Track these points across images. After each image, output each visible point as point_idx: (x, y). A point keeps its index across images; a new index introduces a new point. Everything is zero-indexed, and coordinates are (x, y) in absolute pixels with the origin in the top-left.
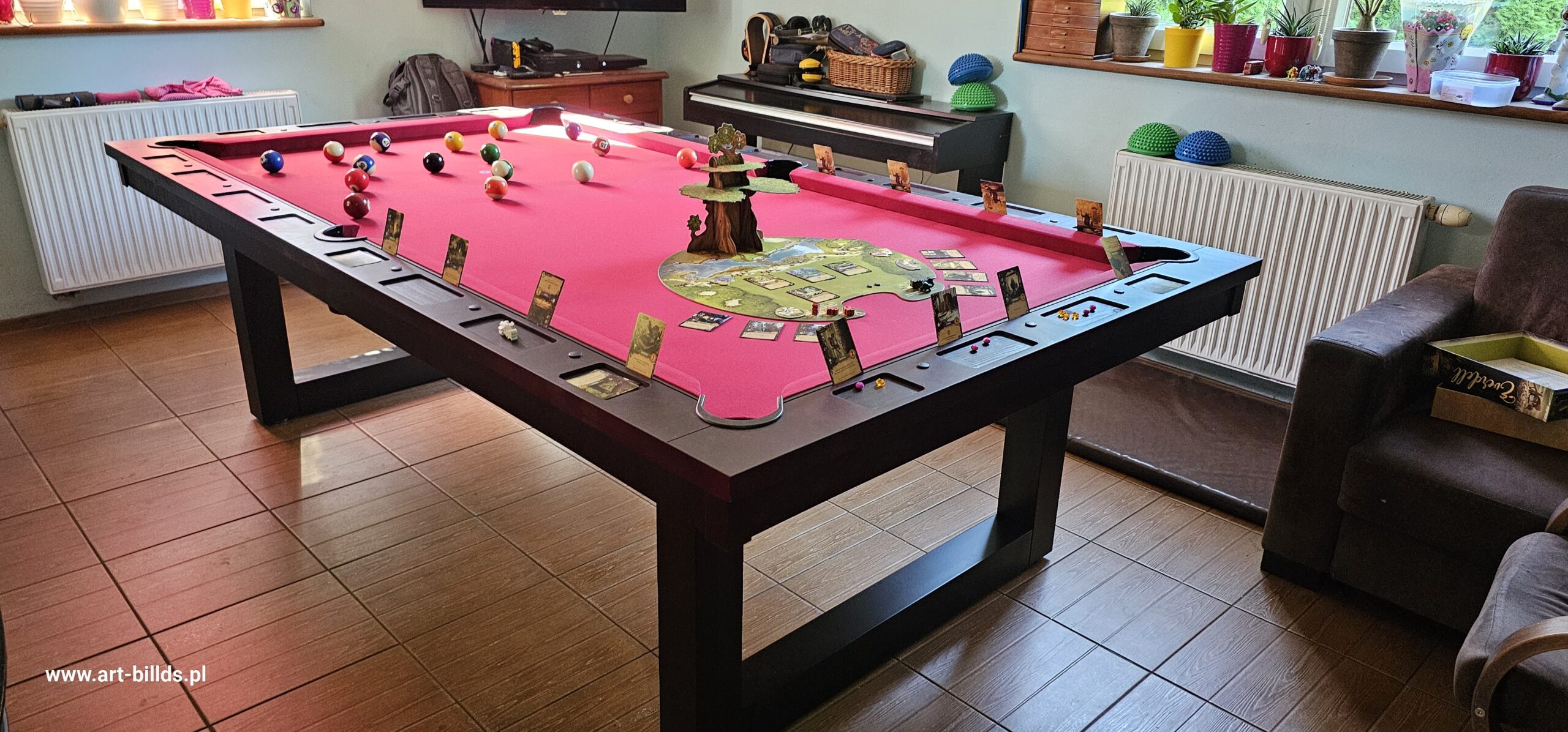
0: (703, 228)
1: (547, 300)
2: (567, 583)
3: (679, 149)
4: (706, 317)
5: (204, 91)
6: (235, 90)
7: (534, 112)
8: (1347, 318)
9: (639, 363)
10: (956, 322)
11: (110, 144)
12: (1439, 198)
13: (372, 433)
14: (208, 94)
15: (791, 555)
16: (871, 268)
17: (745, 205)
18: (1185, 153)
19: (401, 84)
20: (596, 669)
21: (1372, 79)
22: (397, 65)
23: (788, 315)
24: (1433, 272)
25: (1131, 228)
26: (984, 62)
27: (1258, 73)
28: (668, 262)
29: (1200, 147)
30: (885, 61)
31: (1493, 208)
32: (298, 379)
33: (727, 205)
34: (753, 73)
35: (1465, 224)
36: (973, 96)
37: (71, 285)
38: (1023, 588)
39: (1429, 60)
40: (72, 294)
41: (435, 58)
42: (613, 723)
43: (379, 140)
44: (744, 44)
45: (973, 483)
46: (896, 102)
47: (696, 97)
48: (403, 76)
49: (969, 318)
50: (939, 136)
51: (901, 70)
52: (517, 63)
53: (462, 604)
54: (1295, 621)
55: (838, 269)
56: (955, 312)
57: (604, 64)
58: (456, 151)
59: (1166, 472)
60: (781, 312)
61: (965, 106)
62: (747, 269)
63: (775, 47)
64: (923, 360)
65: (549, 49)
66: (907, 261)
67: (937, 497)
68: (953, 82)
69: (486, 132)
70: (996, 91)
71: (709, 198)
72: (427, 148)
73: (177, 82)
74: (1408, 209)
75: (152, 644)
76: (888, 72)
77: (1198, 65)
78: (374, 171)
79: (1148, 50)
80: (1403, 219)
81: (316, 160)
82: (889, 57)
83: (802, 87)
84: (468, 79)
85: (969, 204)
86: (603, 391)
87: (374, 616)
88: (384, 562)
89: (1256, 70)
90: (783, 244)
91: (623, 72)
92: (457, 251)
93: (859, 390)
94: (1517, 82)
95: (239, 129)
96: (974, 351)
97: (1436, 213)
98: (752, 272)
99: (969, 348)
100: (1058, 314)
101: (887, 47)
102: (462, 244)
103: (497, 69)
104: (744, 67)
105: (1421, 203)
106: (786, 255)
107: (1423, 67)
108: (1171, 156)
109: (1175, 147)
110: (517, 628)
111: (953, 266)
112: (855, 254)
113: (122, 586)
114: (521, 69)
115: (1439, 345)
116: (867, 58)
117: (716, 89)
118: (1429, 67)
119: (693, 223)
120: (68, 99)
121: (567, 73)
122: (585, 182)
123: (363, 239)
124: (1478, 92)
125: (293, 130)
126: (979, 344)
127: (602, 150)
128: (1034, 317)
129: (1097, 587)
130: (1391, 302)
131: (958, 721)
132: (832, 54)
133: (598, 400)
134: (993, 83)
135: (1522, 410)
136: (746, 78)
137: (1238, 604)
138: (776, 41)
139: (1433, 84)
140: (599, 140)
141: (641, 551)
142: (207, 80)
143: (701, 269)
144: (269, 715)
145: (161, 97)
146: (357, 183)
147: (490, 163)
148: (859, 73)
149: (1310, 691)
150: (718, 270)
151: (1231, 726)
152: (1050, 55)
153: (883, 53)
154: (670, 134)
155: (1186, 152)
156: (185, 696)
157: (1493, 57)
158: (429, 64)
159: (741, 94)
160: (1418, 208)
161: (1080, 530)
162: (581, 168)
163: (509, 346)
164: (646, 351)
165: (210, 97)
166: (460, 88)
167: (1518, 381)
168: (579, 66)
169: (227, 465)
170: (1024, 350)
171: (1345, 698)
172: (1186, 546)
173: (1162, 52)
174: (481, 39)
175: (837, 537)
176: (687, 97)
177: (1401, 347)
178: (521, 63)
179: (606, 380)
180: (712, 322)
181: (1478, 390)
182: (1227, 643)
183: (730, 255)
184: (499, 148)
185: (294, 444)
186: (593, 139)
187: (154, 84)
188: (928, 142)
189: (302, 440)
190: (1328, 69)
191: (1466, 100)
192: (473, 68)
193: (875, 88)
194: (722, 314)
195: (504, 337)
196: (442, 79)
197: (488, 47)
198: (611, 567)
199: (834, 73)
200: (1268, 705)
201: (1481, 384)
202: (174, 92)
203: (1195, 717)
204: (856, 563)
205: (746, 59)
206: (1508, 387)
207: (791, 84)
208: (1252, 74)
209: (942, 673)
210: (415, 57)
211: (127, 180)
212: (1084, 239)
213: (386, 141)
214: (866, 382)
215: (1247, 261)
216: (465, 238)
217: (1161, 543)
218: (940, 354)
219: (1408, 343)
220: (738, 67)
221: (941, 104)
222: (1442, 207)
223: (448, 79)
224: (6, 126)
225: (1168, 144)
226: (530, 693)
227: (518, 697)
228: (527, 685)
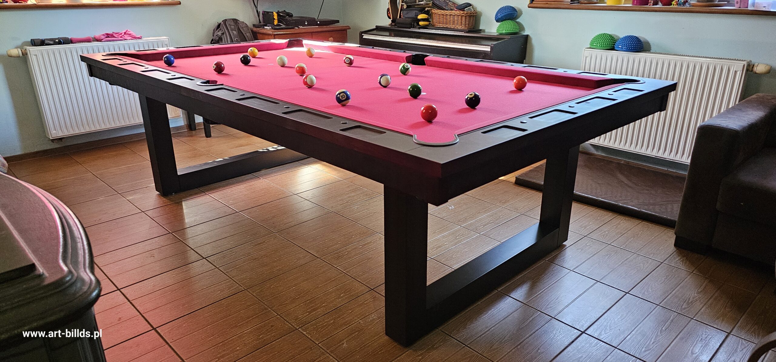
2: (325, 260)
5: (123, 37)
6: (138, 36)
7: (289, 41)
8: (716, 116)
11: (82, 55)
12: (754, 61)
13: (217, 198)
14: (125, 38)
15: (435, 246)
18: (620, 46)
19: (220, 33)
20: (346, 298)
21: (716, 3)
22: (217, 25)
24: (754, 96)
26: (513, 9)
27: (656, 5)
29: (628, 43)
30: (462, 12)
32: (179, 173)
34: (393, 24)
35: (768, 73)
36: (508, 27)
37: (60, 134)
38: (556, 257)
40: (61, 139)
41: (235, 21)
42: (359, 322)
44: (388, 10)
45: (522, 212)
46: (468, 32)
47: (366, 36)
48: (220, 29)
50: (493, 45)
51: (470, 16)
52: (276, 22)
53: (274, 271)
54: (695, 269)
57: (318, 22)
58: (254, 57)
59: (620, 204)
61: (504, 32)
63: (405, 10)
65: (290, 15)
67: (505, 219)
68: (497, 21)
70: (519, 23)
72: (240, 56)
73: (110, 32)
74: (738, 67)
75: (120, 293)
76: (464, 18)
77: (624, 4)
80: (736, 72)
82: (464, 11)
83: (419, 28)
84: (252, 31)
87: (231, 278)
88: (232, 254)
89: (656, 3)
91: (328, 26)
97: (753, 68)
101: (463, 5)
103: (266, 25)
104: (389, 21)
105: (745, 63)
108: (613, 49)
109: (614, 45)
110: (303, 281)
113: (101, 268)
114: (278, 25)
116: (453, 11)
117: (375, 32)
120: (57, 41)
121: (301, 27)
123: (221, 85)
125: (172, 49)
128: (572, 104)
129: (592, 256)
130: (732, 110)
131: (533, 317)
132: (435, 11)
134: (518, 20)
136: (389, 26)
137: (666, 261)
138: (405, 7)
139: (750, 2)
141: (361, 246)
142: (124, 31)
144: (184, 323)
145: (102, 39)
148: (448, 19)
149: (711, 298)
151: (672, 316)
152: (547, 4)
153: (460, 8)
154: (359, 47)
155: (621, 46)
156: (140, 316)
158: (232, 23)
159: (388, 34)
160: (744, 66)
161: (579, 231)
165: (126, 40)
166: (248, 35)
168: (306, 23)
169: (147, 214)
170: (571, 116)
171: (729, 302)
172: (634, 237)
174: (257, 11)
175: (457, 237)
176: (361, 36)
177: (747, 126)
178: (278, 23)
182: (663, 279)
185: (179, 204)
187: (98, 34)
188: (488, 49)
189: (183, 202)
191: (768, 9)
192: (254, 25)
193: (457, 26)
196: (239, 30)
197: (261, 15)
198: (346, 253)
199: (435, 20)
200: (689, 306)
202: (109, 37)
203: (654, 312)
204: (469, 249)
205: (390, 18)
207: (414, 27)
208: (654, 5)
209: (521, 296)
210: (226, 20)
211: (91, 74)
215: (669, 83)
217: (622, 236)
218: (531, 118)
219: (750, 125)
220: (387, 22)
221: (491, 32)
222: (756, 64)
223: (243, 32)
224: (27, 54)
225: (611, 43)
226: (314, 310)
227: (308, 312)
228: (312, 307)
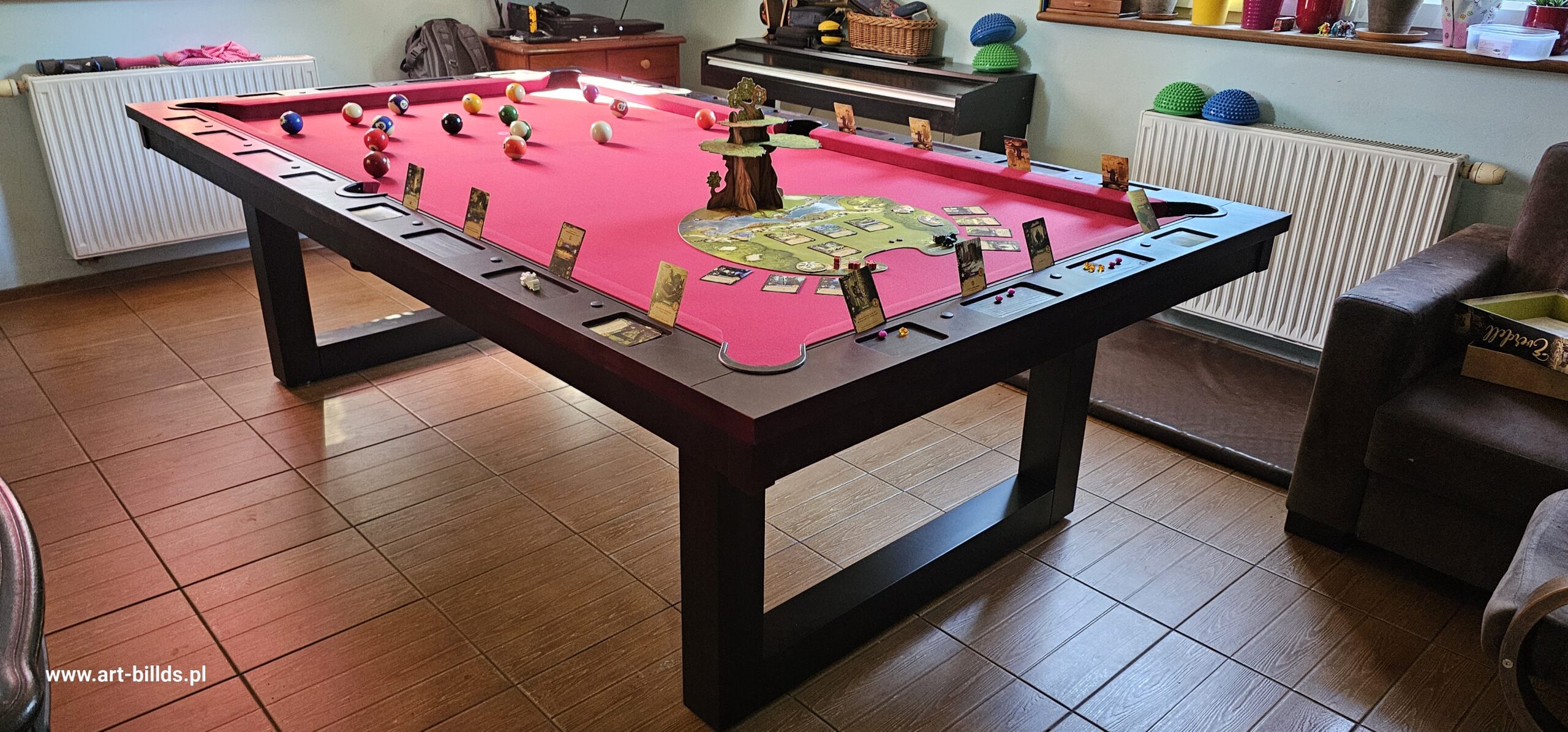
0: (723, 185)
1: (568, 251)
2: (589, 540)
3: (697, 109)
4: (727, 272)
5: (223, 56)
6: (253, 55)
7: (552, 75)
8: (1377, 276)
9: (662, 312)
10: (980, 273)
11: (130, 105)
12: (1472, 156)
13: (394, 396)
14: (226, 59)
15: (811, 514)
16: (892, 223)
17: (765, 161)
18: (1212, 112)
19: (418, 49)
20: (619, 623)
21: (1406, 34)
22: (414, 30)
23: (809, 269)
24: (1467, 231)
25: (1157, 184)
26: (1007, 21)
27: (1289, 30)
28: (688, 219)
29: (1228, 106)
30: (906, 22)
31: (1528, 165)
32: (320, 342)
33: (746, 160)
34: (771, 36)
35: (1500, 182)
36: (995, 57)
37: (94, 250)
38: (1045, 547)
39: (1466, 13)
40: (96, 259)
41: (451, 23)
42: (636, 675)
43: (397, 102)
44: (762, 7)
45: (994, 446)
46: (917, 64)
47: (713, 61)
48: (420, 41)
49: (995, 270)
50: (961, 97)
51: (922, 31)
52: (533, 28)
53: (486, 560)
54: (1318, 581)
55: (859, 225)
56: (979, 263)
57: (621, 28)
58: (474, 113)
59: (1189, 435)
60: (803, 267)
61: (987, 67)
62: (767, 225)
63: (794, 10)
64: (947, 310)
65: (565, 13)
66: (929, 218)
67: (957, 460)
68: (975, 43)
69: (504, 94)
70: (1018, 51)
71: (728, 153)
72: (444, 110)
73: (196, 47)
74: (1441, 168)
75: (182, 596)
76: (909, 33)
77: (1227, 23)
78: (392, 132)
79: (1176, 7)
80: (1436, 178)
81: (336, 121)
82: (910, 19)
83: (822, 50)
84: (485, 44)
85: (992, 162)
86: (626, 338)
87: (399, 571)
88: (408, 519)
89: (1287, 26)
90: (803, 201)
91: (640, 37)
92: (478, 203)
93: (882, 338)
94: (1556, 35)
95: (257, 91)
96: (998, 302)
97: (1470, 171)
98: (773, 229)
99: (993, 299)
100: (1084, 266)
101: (908, 7)
102: (483, 197)
103: (513, 33)
104: (762, 31)
105: (1454, 160)
106: (805, 212)
107: (1460, 21)
108: (1198, 115)
109: (1202, 107)
110: (541, 583)
111: (975, 222)
112: (876, 211)
113: (152, 541)
114: (537, 34)
115: (1471, 303)
116: (887, 19)
117: (734, 53)
118: (1466, 20)
119: (713, 180)
120: (88, 64)
121: (583, 38)
122: (603, 142)
123: (384, 195)
124: (1516, 46)
125: (311, 92)
126: (1003, 295)
127: (620, 111)
128: (1059, 269)
129: (1118, 548)
130: (1423, 260)
131: (978, 675)
132: (852, 16)
133: (622, 347)
134: (1017, 44)
135: (1555, 367)
136: (764, 41)
137: (1262, 562)
138: (794, 4)
139: (1470, 39)
140: (617, 102)
141: (663, 510)
142: (225, 44)
143: (721, 225)
144: (297, 665)
145: (179, 62)
146: (374, 142)
147: (508, 124)
148: (879, 35)
149: (1335, 647)
150: (738, 226)
151: (1253, 682)
152: (1074, 14)
153: (902, 14)
154: (688, 96)
155: (1214, 111)
156: (216, 646)
157: (1532, 9)
158: (445, 28)
159: (759, 57)
160: (1452, 166)
161: (1101, 491)
162: (599, 128)
163: (531, 296)
164: (668, 299)
165: (229, 62)
166: (477, 53)
167: (1551, 338)
168: (595, 30)
169: (252, 426)
170: (1048, 301)
171: (1369, 655)
172: (1209, 508)
173: (1190, 9)
174: (497, 3)
175: (857, 497)
176: (705, 61)
177: (1432, 304)
178: (538, 28)
179: (628, 329)
180: (732, 276)
181: (1510, 348)
182: (1250, 601)
183: (750, 212)
184: (517, 110)
185: (318, 406)
186: (610, 101)
187: (173, 49)
188: (950, 103)
189: (325, 402)
190: (1362, 24)
191: (1504, 54)
192: (490, 33)
193: (896, 50)
194: (743, 268)
195: (526, 287)
196: (459, 46)
197: (505, 11)
198: (632, 525)
199: (853, 35)
200: (1290, 662)
201: (1514, 342)
202: (193, 56)
203: (1217, 673)
204: (877, 522)
205: (765, 22)
206: (1542, 344)
207: (810, 47)
208: (1282, 30)
209: (962, 628)
210: (432, 22)
211: (148, 143)
212: (1110, 195)
213: (404, 103)
214: (889, 331)
215: (1276, 215)
216: (485, 191)
217: (1183, 504)
218: (964, 304)
219: (1440, 300)
220: (757, 31)
221: (962, 65)
222: (1477, 164)
223: (466, 46)
224: (28, 90)
225: (1196, 104)
226: (551, 647)
227: (541, 650)
228: (550, 638)
